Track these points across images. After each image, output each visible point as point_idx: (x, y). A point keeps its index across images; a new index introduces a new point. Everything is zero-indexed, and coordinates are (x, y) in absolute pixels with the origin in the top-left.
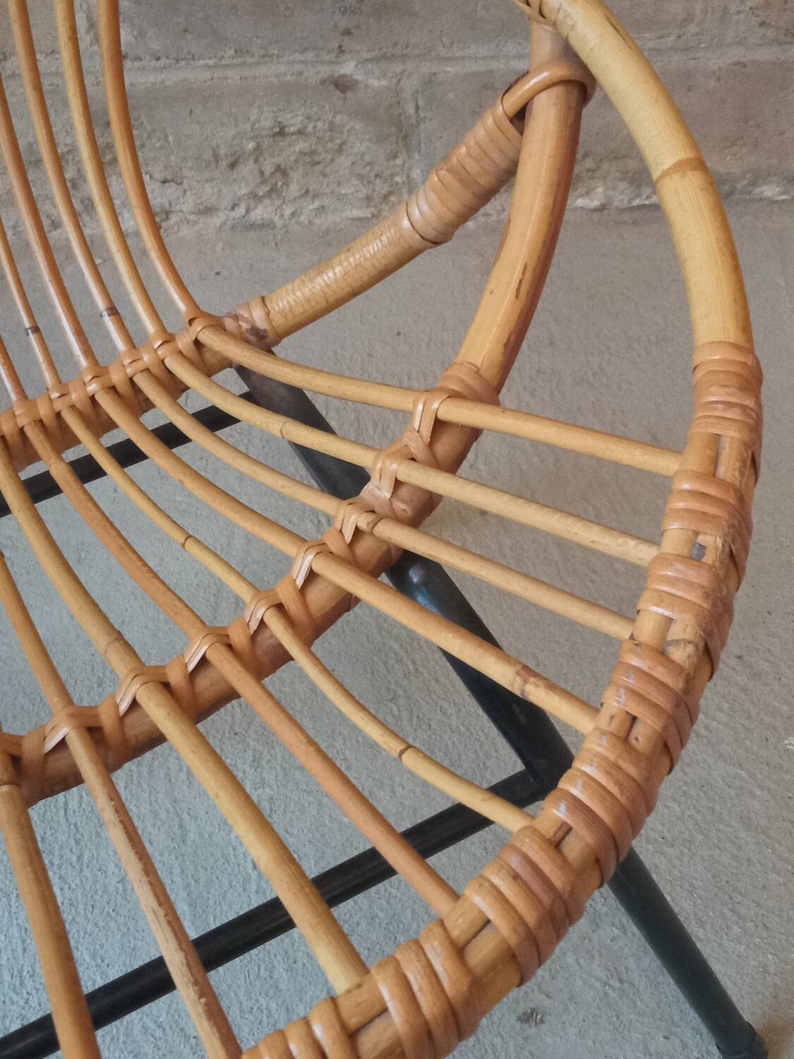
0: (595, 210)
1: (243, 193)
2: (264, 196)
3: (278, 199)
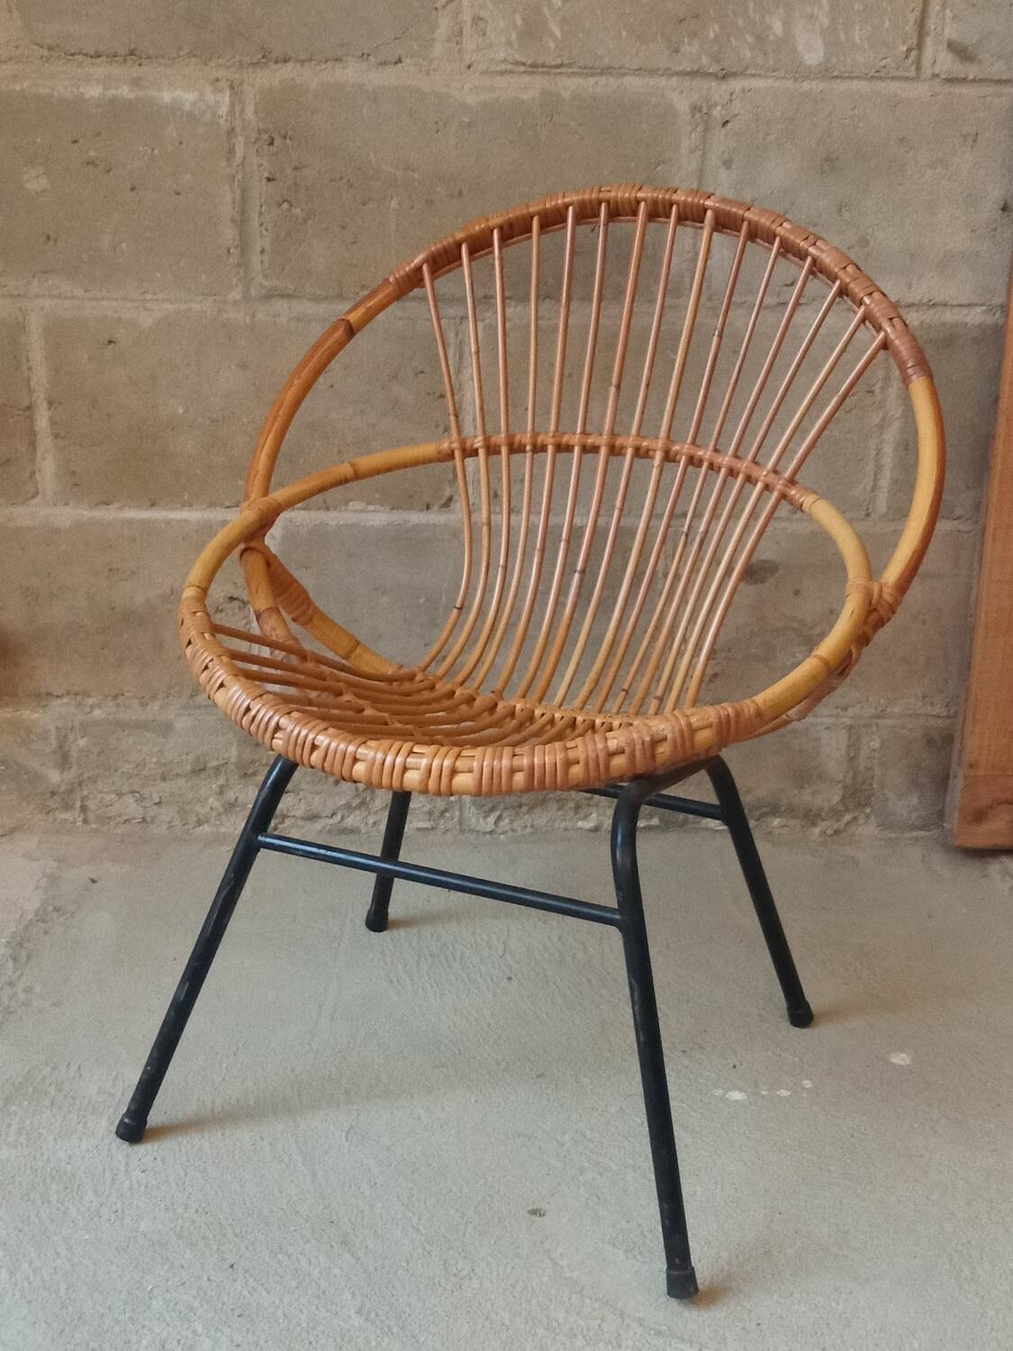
0: (590, 830)
1: (341, 803)
2: (355, 808)
3: (366, 810)
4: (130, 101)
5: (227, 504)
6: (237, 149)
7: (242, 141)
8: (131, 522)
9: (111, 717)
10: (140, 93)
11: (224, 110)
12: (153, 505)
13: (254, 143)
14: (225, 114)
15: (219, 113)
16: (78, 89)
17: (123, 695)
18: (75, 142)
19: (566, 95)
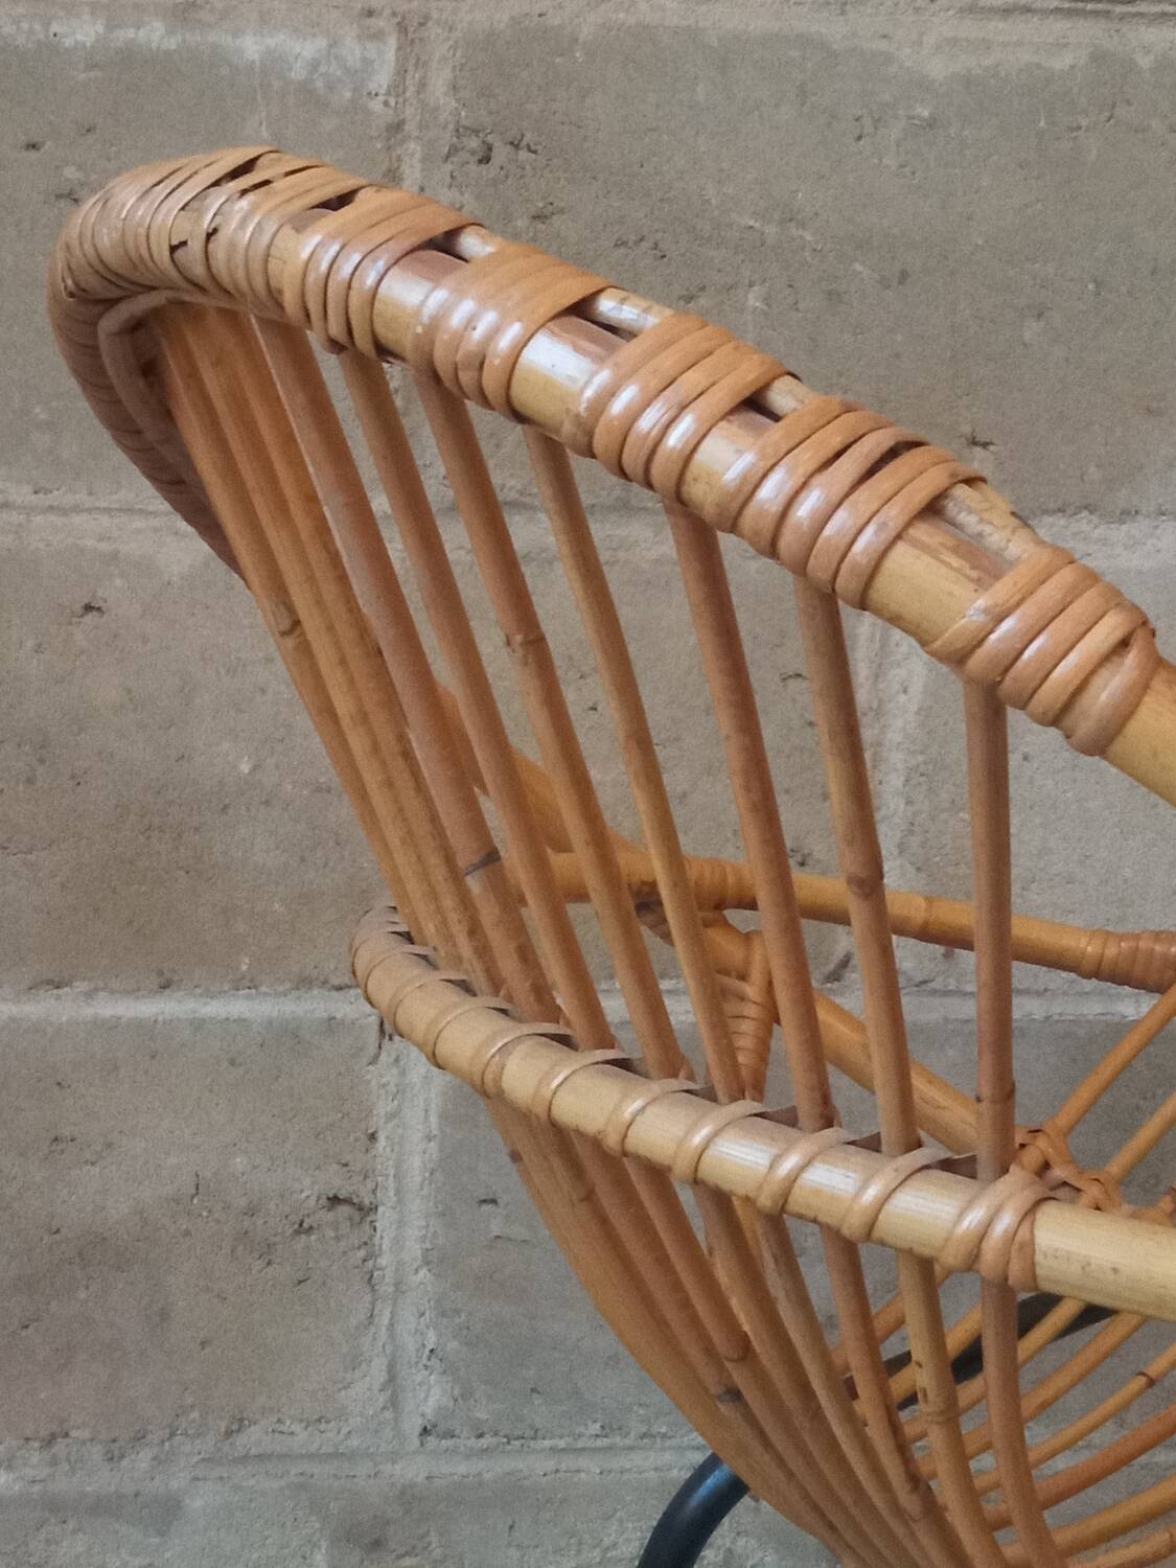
4: (168, 53)
5: (336, 981)
6: (405, 169)
7: (418, 155)
8: (112, 1026)
9: (36, 1488)
10: (194, 38)
11: (382, 79)
12: (165, 986)
13: (448, 157)
14: (383, 91)
15: (372, 86)
16: (47, 25)
17: (66, 1435)
18: (33, 146)
19: (1145, 62)
